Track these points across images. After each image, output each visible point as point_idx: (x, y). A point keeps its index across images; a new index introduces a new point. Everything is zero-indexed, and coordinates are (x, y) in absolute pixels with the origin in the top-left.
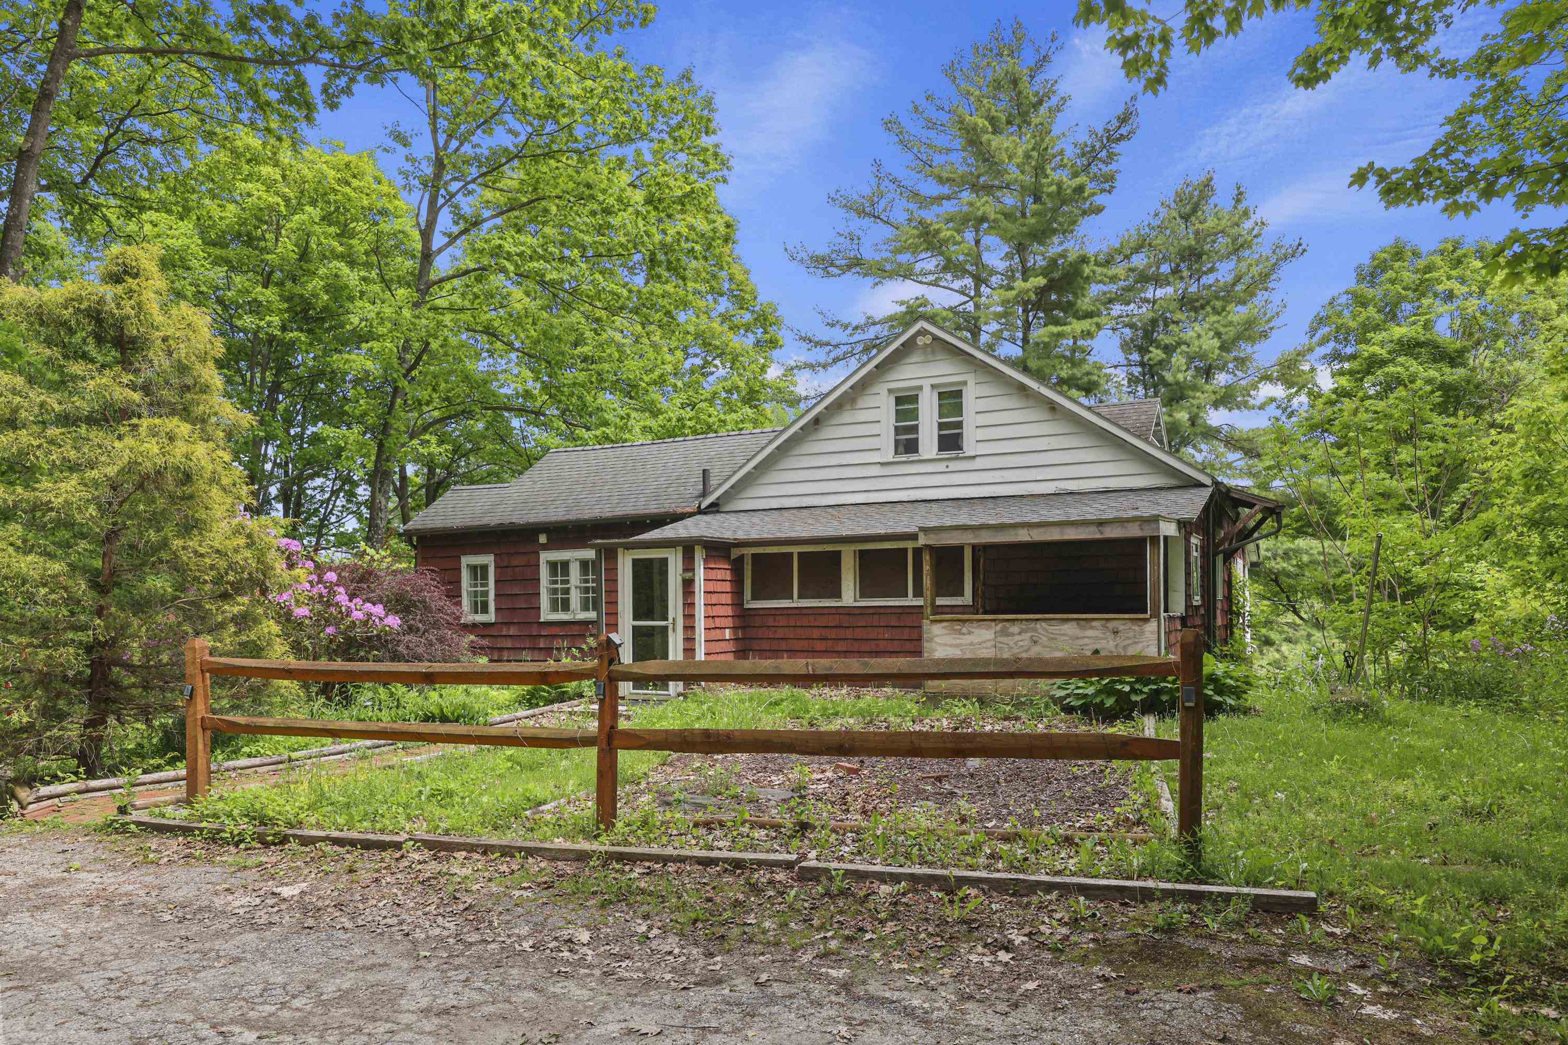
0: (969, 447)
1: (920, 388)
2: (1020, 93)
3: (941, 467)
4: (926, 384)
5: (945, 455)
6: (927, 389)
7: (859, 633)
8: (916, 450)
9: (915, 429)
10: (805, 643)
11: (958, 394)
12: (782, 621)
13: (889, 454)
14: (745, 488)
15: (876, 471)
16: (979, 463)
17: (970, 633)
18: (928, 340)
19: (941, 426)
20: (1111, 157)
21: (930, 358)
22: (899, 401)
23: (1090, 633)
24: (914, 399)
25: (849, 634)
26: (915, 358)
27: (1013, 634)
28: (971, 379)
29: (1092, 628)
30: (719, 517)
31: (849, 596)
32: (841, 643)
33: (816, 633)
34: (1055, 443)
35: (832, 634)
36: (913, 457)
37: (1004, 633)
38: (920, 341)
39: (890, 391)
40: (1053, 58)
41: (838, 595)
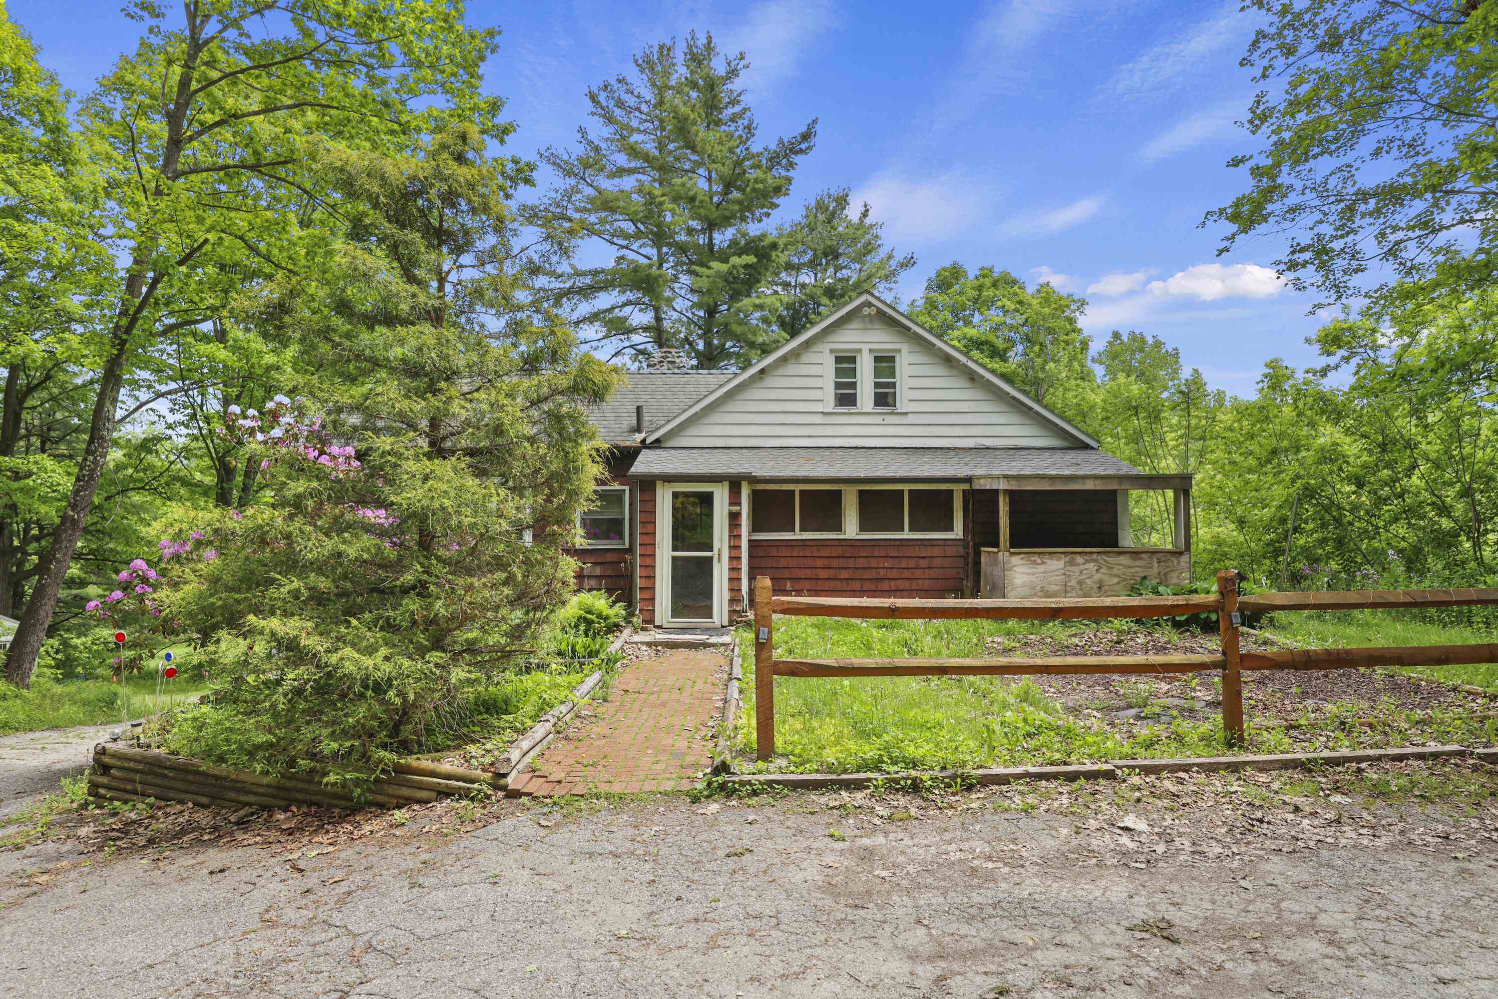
0: (902, 405)
1: (859, 351)
2: (715, 96)
3: (878, 420)
4: (865, 348)
5: (880, 409)
6: (866, 353)
7: (862, 562)
8: (854, 403)
9: (853, 385)
10: (808, 571)
11: (892, 359)
12: (785, 552)
13: (830, 405)
14: (688, 427)
15: (818, 419)
16: (911, 419)
17: (1043, 563)
18: (873, 311)
19: (877, 385)
20: (791, 165)
21: (869, 326)
22: (838, 360)
23: (1138, 563)
24: (853, 360)
25: (851, 563)
26: (855, 325)
27: (1079, 565)
28: (905, 348)
29: (1141, 559)
30: (658, 452)
31: (851, 529)
32: (843, 571)
33: (819, 563)
34: (974, 406)
35: (836, 563)
36: (853, 410)
37: (1072, 563)
38: (866, 311)
39: (831, 351)
40: (741, 73)
41: (838, 528)
